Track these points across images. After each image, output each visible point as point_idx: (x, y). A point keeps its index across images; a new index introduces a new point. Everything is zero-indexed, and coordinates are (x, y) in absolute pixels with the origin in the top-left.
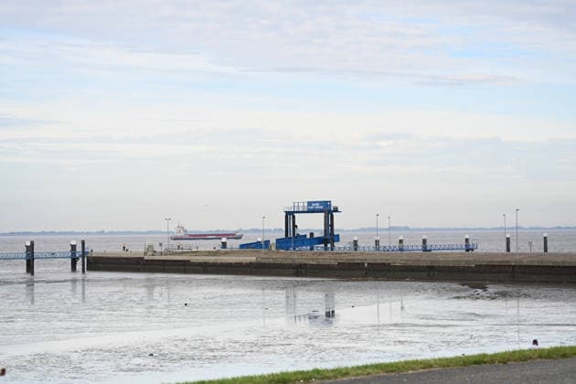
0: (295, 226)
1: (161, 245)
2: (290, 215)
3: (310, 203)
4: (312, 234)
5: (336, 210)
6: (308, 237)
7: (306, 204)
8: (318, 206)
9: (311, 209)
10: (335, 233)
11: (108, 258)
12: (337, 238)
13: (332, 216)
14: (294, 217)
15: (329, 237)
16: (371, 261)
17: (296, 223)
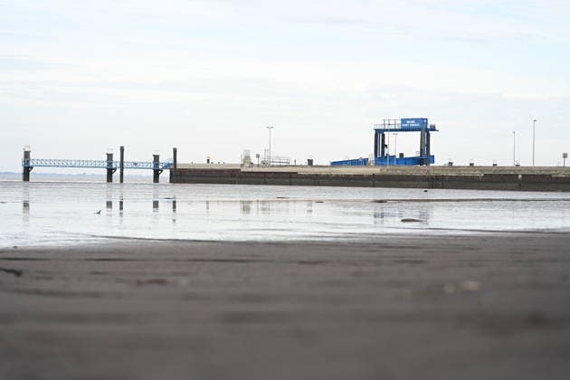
0: (384, 146)
1: (258, 156)
2: (379, 133)
3: (404, 121)
4: (401, 155)
5: (433, 129)
6: (398, 157)
7: (400, 122)
8: (413, 124)
9: (406, 127)
10: (431, 154)
11: (195, 171)
12: (432, 159)
13: (428, 135)
14: (383, 136)
15: (425, 158)
16: (526, 173)
17: (386, 143)
